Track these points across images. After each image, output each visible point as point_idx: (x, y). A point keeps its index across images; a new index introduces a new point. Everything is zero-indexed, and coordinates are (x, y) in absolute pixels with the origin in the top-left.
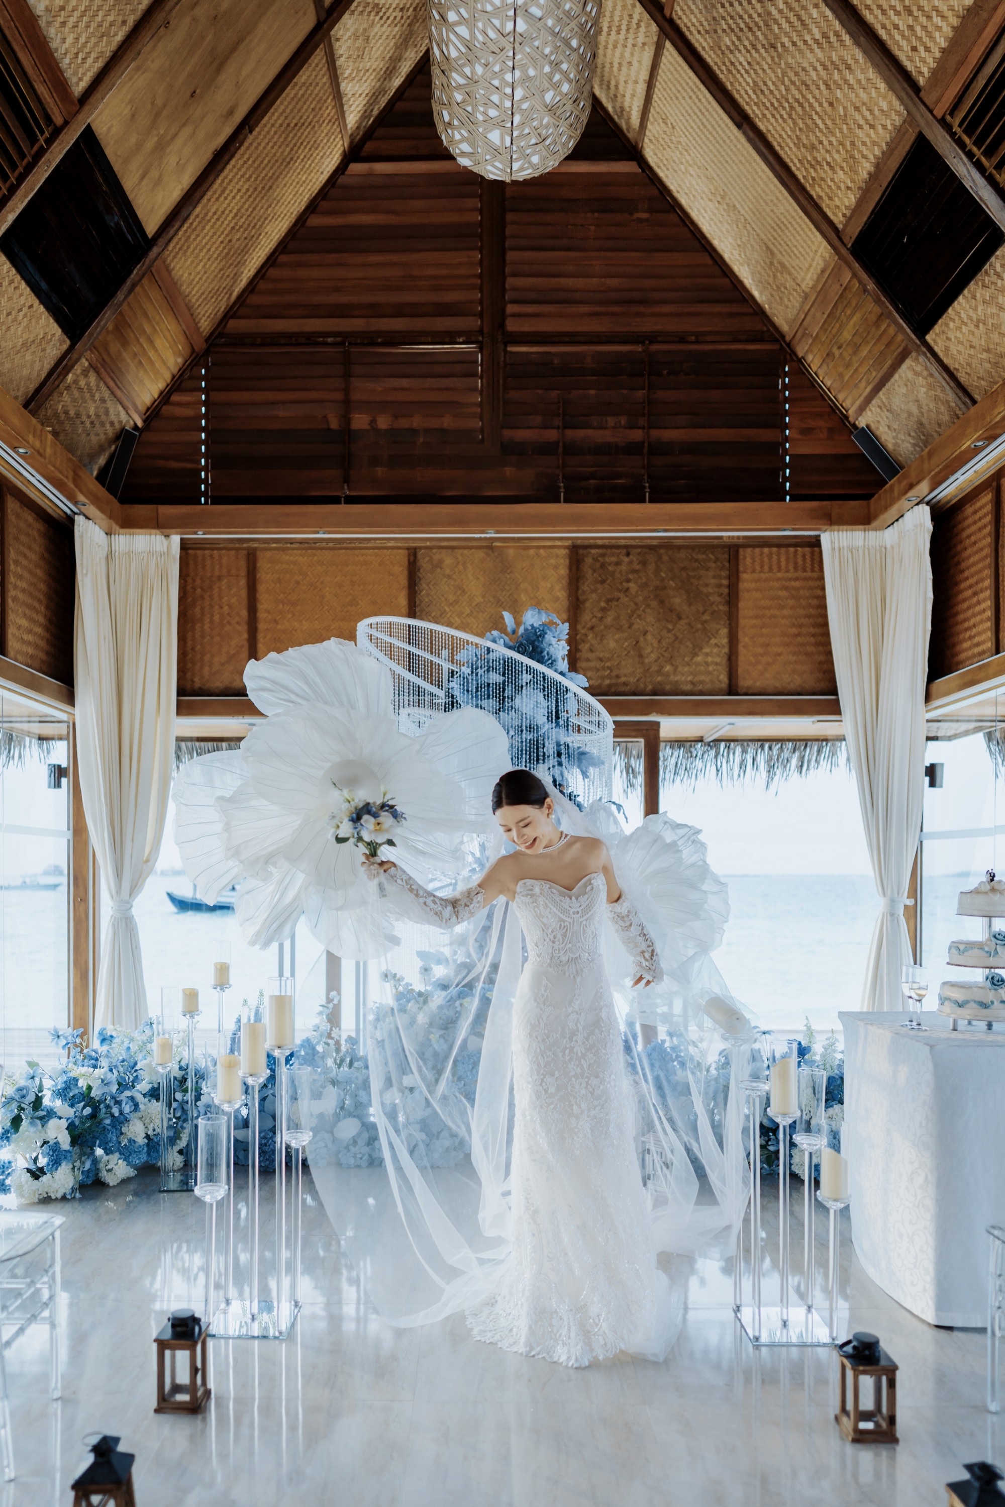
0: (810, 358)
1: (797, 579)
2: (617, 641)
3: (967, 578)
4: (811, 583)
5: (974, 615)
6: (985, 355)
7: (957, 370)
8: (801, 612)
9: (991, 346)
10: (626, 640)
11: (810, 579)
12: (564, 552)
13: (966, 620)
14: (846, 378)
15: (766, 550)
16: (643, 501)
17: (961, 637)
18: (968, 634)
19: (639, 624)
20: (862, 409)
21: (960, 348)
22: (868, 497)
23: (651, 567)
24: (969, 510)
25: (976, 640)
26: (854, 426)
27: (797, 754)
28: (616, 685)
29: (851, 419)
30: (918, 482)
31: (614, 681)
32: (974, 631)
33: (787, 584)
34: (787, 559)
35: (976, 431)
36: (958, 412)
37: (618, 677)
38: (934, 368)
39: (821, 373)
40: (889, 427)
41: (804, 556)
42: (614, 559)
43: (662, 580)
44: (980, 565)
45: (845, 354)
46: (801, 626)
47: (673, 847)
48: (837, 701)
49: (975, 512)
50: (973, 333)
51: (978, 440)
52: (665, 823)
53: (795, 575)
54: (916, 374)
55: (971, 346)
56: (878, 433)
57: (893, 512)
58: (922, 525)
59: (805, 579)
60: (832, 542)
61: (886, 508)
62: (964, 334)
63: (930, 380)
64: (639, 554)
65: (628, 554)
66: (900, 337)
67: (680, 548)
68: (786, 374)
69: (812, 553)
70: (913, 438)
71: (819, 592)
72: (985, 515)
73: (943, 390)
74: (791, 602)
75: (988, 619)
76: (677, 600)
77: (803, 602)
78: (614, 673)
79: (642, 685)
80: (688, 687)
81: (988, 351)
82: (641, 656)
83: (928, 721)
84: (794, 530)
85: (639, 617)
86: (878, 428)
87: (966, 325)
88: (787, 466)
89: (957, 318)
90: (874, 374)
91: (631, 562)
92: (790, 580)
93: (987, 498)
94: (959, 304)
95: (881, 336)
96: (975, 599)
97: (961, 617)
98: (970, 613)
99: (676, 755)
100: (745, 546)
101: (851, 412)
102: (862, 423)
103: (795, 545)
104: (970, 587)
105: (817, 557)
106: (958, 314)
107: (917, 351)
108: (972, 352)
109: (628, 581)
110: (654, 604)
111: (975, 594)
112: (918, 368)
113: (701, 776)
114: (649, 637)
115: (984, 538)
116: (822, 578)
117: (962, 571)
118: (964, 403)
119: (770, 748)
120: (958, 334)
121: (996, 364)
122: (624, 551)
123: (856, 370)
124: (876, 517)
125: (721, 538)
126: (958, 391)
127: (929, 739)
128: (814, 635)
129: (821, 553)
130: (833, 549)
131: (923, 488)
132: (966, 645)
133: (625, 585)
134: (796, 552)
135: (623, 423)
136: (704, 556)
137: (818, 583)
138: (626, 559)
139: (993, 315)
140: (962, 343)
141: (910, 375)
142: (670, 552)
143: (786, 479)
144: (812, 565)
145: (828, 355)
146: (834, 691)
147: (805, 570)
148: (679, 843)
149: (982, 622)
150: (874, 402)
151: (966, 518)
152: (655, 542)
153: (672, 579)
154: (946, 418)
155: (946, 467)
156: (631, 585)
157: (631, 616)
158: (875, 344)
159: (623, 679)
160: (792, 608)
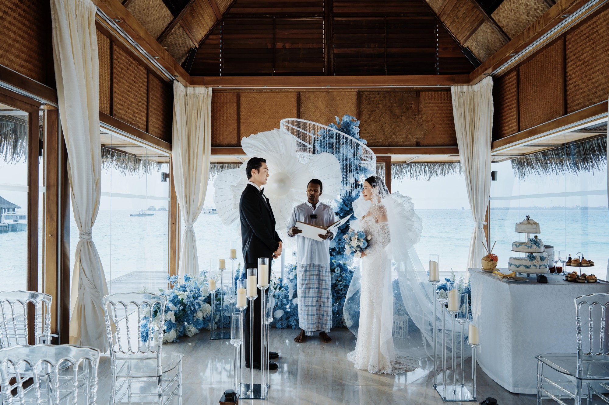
0: (446, 22)
1: (442, 103)
2: (375, 126)
3: (507, 103)
4: (447, 105)
5: (510, 117)
6: (513, 22)
7: (503, 27)
8: (443, 115)
9: (516, 19)
10: (378, 126)
11: (447, 103)
12: (355, 93)
13: (506, 118)
14: (460, 30)
15: (430, 92)
16: (384, 75)
17: (504, 125)
18: (507, 124)
19: (383, 120)
20: (466, 41)
21: (504, 19)
22: (468, 73)
23: (387, 99)
24: (507, 78)
25: (510, 126)
26: (463, 47)
27: (441, 167)
28: (374, 142)
29: (461, 44)
30: (489, 68)
31: (373, 141)
32: (510, 123)
33: (438, 105)
34: (438, 96)
35: (512, 50)
36: (503, 42)
37: (375, 139)
38: (494, 26)
39: (450, 27)
40: (476, 47)
41: (444, 95)
42: (373, 96)
43: (392, 103)
44: (512, 98)
45: (460, 21)
46: (443, 121)
47: (401, 204)
48: (457, 148)
49: (509, 79)
50: (509, 14)
51: (512, 53)
52: (398, 195)
53: (441, 102)
54: (487, 28)
55: (508, 19)
56: (471, 49)
57: (478, 78)
58: (489, 84)
59: (444, 103)
60: (455, 90)
61: (476, 77)
62: (506, 14)
63: (492, 30)
64: (383, 94)
65: (379, 94)
66: (481, 15)
67: (398, 92)
68: (437, 28)
69: (447, 94)
70: (485, 51)
71: (450, 108)
72: (513, 80)
73: (497, 34)
74: (440, 112)
75: (515, 118)
76: (397, 111)
77: (444, 112)
78: (374, 138)
79: (384, 143)
80: (402, 143)
81: (515, 20)
82: (384, 132)
83: (492, 155)
84: (441, 85)
85: (383, 117)
86: (472, 48)
87: (507, 10)
88: (438, 62)
89: (503, 8)
90: (471, 28)
91: (380, 97)
92: (439, 103)
93: (514, 74)
94: (504, 3)
95: (473, 15)
96: (510, 111)
97: (504, 117)
98: (508, 116)
99: (395, 168)
100: (422, 91)
101: (461, 42)
102: (465, 46)
103: (441, 91)
104: (508, 106)
105: (449, 95)
106: (504, 7)
107: (488, 20)
108: (509, 20)
109: (379, 104)
110: (388, 112)
111: (510, 109)
112: (488, 26)
113: (405, 176)
114: (387, 125)
115: (513, 88)
116: (451, 103)
117: (505, 100)
118: (506, 39)
119: (431, 166)
120: (503, 14)
121: (518, 25)
122: (377, 93)
123: (464, 26)
124: (472, 80)
125: (414, 88)
126: (503, 35)
127: (493, 162)
128: (448, 124)
129: (451, 93)
130: (455, 92)
131: (490, 70)
132: (506, 128)
133: (378, 105)
134: (441, 93)
135: (377, 46)
136: (407, 95)
137: (449, 105)
138: (378, 96)
139: (517, 7)
140: (505, 17)
141: (485, 29)
142: (394, 93)
143: (437, 66)
144: (447, 98)
145: (453, 21)
146: (456, 144)
147: (444, 100)
148: (403, 203)
149: (512, 119)
150: (470, 38)
151: (506, 81)
152: (389, 90)
153: (395, 103)
154: (498, 44)
155: (499, 63)
156: (380, 105)
157: (380, 117)
158: (471, 17)
159: (377, 140)
160: (440, 114)
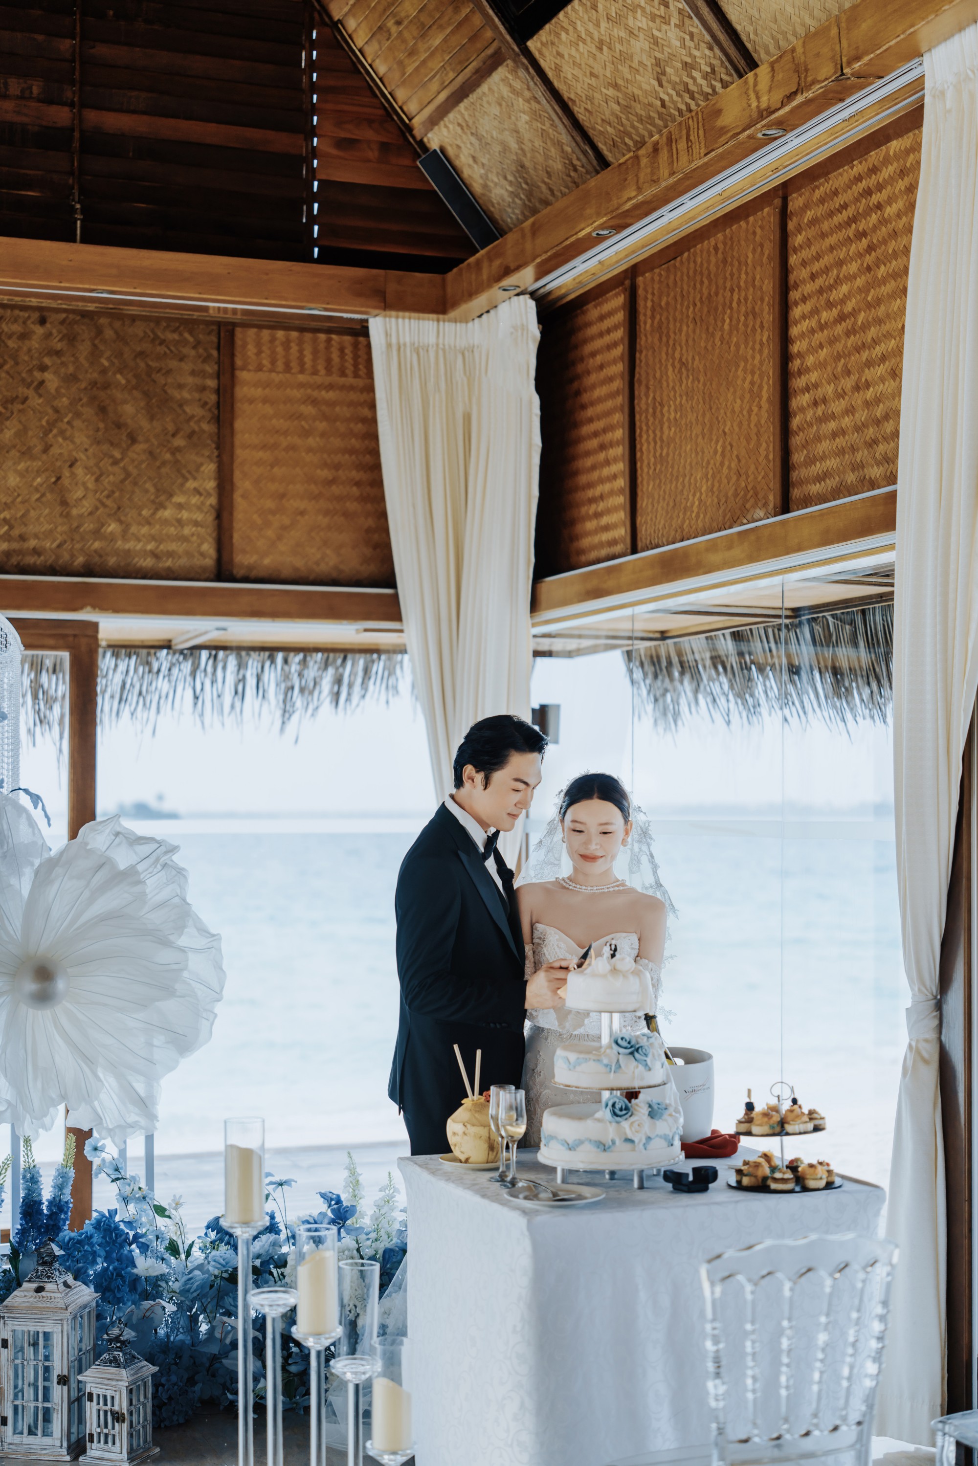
0: (351, 24)
1: (330, 387)
2: (21, 475)
3: (591, 420)
4: (353, 396)
5: (602, 481)
6: (611, 92)
7: (574, 102)
8: (337, 442)
9: (620, 82)
10: (39, 473)
11: (352, 388)
13: (590, 485)
14: (409, 70)
15: (280, 334)
16: (70, 238)
17: (584, 510)
18: (593, 509)
19: (61, 448)
20: (433, 121)
21: (576, 72)
22: (442, 266)
23: (84, 349)
24: (593, 312)
25: (605, 520)
26: (421, 143)
27: (331, 671)
28: (19, 552)
29: (417, 133)
30: (518, 268)
31: (15, 546)
32: (601, 506)
33: (315, 394)
34: (315, 352)
35: (599, 215)
36: (576, 162)
37: (22, 538)
38: (539, 91)
39: (370, 51)
40: (474, 158)
41: (342, 350)
42: (17, 328)
43: (104, 371)
44: (609, 404)
45: (406, 34)
46: (337, 467)
47: (129, 876)
48: (396, 597)
49: (602, 318)
50: (594, 57)
51: (602, 227)
52: (117, 834)
53: (328, 380)
54: (513, 91)
55: (592, 74)
56: (457, 163)
57: (480, 301)
58: (524, 328)
59: (342, 388)
60: (387, 335)
61: (471, 294)
62: (582, 54)
63: (534, 105)
64: (62, 322)
65: (43, 321)
66: (489, 34)
67: (134, 318)
68: (313, 45)
69: (356, 346)
70: (511, 183)
71: (366, 412)
72: (616, 327)
73: (553, 125)
74: (322, 426)
75: (621, 491)
76: (129, 409)
77: (342, 427)
78: (16, 532)
79: (66, 557)
80: (147, 563)
81: (616, 86)
82: (64, 503)
83: (535, 636)
84: (326, 310)
85: (62, 433)
86: (458, 156)
87: (584, 42)
88: (314, 197)
89: (571, 29)
90: (452, 75)
91: (48, 336)
92: (319, 387)
93: (617, 301)
94: (573, 9)
95: (460, 24)
96: (602, 456)
97: (583, 479)
98: (595, 475)
99: (122, 667)
100: (245, 325)
101: (416, 122)
102: (434, 140)
103: (329, 331)
104: (596, 434)
105: (362, 352)
106: (573, 24)
107: (515, 61)
108: (593, 81)
109: (43, 368)
110: (88, 412)
111: (602, 447)
112: (517, 85)
113: (166, 707)
114: (79, 471)
115: (614, 362)
116: (370, 389)
117: (584, 407)
118: (584, 153)
119: (286, 661)
120: (573, 52)
121: (626, 109)
122: (36, 315)
123: (424, 62)
124: (455, 304)
125: (205, 310)
126: (575, 134)
127: (537, 654)
128: (358, 484)
129: (369, 346)
130: (389, 346)
131: (526, 277)
132: (590, 525)
133: (38, 375)
134: (329, 341)
135: (35, 90)
136: (176, 336)
137: (364, 397)
138: (39, 330)
139: (621, 40)
140: (579, 66)
141: (505, 91)
142: (117, 324)
143: (313, 220)
144: (356, 365)
145: (380, 28)
146: (391, 582)
147: (343, 374)
148: (140, 868)
149: (612, 493)
150: (451, 116)
151: (589, 324)
152: (91, 307)
153: (120, 371)
154: (557, 165)
155: (556, 256)
156: (48, 376)
157: (46, 434)
158: (452, 32)
159: (32, 543)
160: (323, 435)
